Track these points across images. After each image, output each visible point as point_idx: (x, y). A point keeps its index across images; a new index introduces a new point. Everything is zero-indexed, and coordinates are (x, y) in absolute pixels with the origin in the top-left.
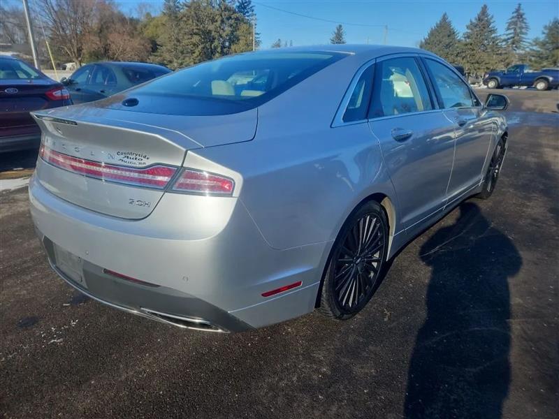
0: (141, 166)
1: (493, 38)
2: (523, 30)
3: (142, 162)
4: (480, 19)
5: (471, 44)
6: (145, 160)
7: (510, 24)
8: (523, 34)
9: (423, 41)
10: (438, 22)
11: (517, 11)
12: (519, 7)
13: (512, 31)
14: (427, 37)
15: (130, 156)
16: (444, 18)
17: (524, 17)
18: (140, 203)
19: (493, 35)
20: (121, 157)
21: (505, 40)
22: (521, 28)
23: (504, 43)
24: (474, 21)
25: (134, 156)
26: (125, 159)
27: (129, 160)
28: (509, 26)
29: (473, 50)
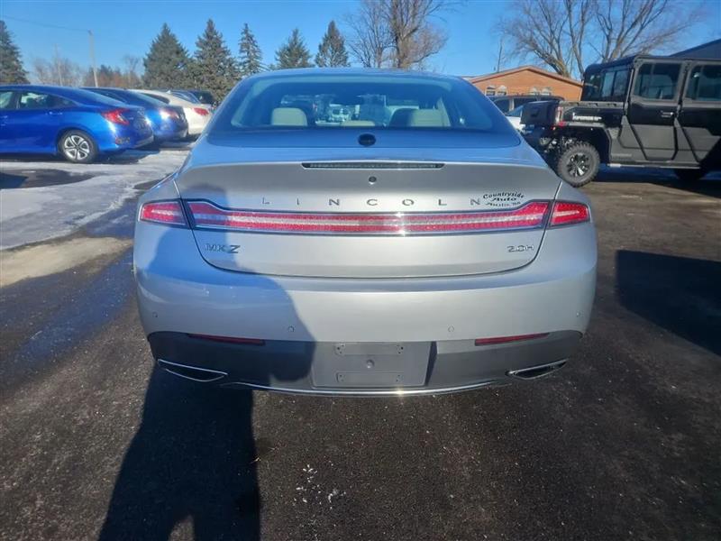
0: (515, 206)
1: (229, 60)
2: (257, 54)
3: (516, 201)
4: (209, 37)
5: (207, 66)
6: (519, 199)
7: (242, 46)
8: (257, 57)
9: (146, 57)
10: (160, 35)
11: (246, 31)
12: (247, 27)
13: (246, 54)
14: (149, 52)
15: (500, 197)
16: (166, 31)
17: (254, 39)
18: (521, 248)
19: (228, 57)
20: (489, 200)
21: (241, 64)
22: (254, 51)
23: (241, 68)
24: (202, 38)
25: (506, 197)
26: (495, 202)
27: (500, 202)
28: (242, 48)
29: (211, 73)
